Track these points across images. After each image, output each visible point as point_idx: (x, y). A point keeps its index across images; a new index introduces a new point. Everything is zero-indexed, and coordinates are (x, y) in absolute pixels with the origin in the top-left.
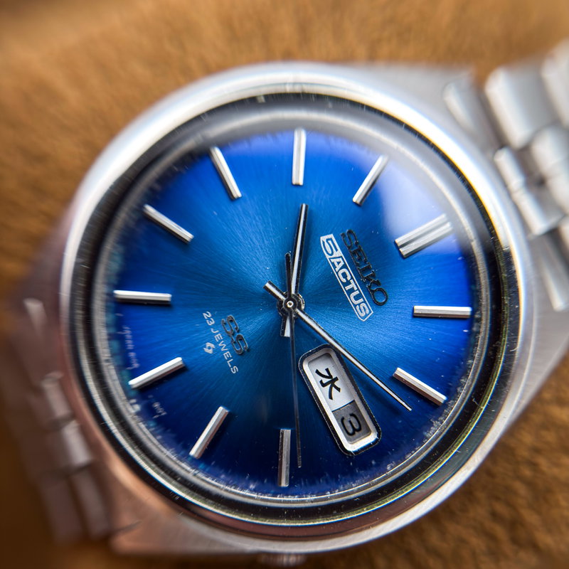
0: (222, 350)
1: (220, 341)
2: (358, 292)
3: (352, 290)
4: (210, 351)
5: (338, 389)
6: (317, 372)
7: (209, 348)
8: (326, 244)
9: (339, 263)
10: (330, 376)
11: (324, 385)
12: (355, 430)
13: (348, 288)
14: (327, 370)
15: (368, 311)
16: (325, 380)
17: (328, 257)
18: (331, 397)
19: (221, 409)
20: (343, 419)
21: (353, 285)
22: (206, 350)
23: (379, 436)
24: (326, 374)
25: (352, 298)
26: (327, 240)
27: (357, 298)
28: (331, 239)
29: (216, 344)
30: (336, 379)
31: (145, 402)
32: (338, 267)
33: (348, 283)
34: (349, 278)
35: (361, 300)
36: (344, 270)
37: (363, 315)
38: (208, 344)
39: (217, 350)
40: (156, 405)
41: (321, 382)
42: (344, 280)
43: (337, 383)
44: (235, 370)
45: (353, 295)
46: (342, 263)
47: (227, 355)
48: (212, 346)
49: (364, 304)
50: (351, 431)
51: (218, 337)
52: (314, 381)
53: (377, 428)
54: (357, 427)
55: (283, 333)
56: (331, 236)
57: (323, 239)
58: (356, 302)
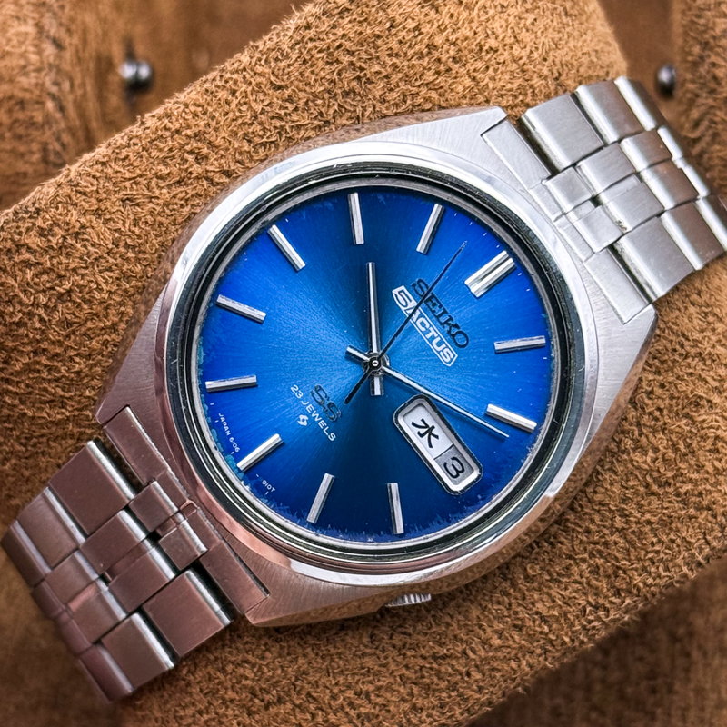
0: (316, 419)
1: (312, 411)
2: (439, 339)
3: (433, 338)
4: (305, 424)
5: (437, 437)
6: (413, 424)
7: (303, 421)
8: (399, 296)
10: (427, 426)
11: (422, 436)
12: (458, 472)
13: (429, 336)
14: (423, 420)
15: (452, 356)
16: (422, 431)
17: (403, 309)
18: (431, 446)
19: (327, 475)
20: (445, 464)
21: (433, 332)
22: (301, 423)
23: (480, 472)
24: (423, 425)
25: (435, 346)
26: (399, 292)
27: (439, 344)
28: (403, 291)
29: (309, 415)
30: (433, 427)
31: (254, 481)
32: (415, 317)
33: (429, 331)
34: (428, 326)
35: (444, 346)
36: (422, 319)
37: (448, 360)
38: (301, 417)
39: (311, 420)
40: (264, 483)
41: (419, 433)
42: (423, 329)
43: (433, 432)
44: (332, 437)
45: (434, 342)
46: (418, 313)
47: (322, 423)
48: (306, 418)
49: (447, 350)
50: (454, 473)
51: (309, 408)
52: (412, 433)
53: (478, 465)
54: (460, 469)
55: (374, 392)
56: (403, 288)
57: (395, 292)
58: (439, 349)
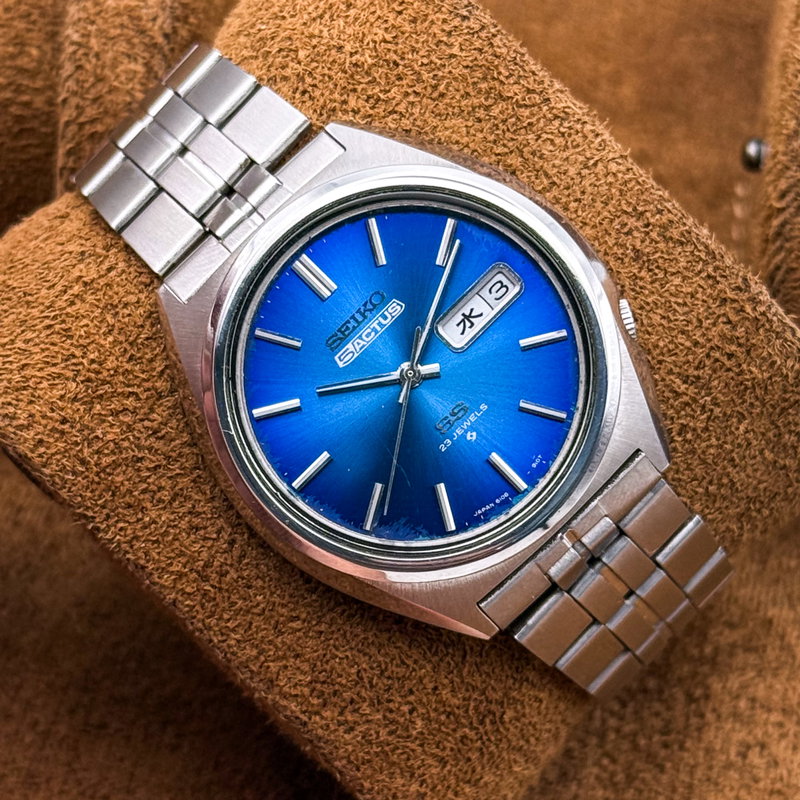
0: (469, 424)
1: (462, 428)
2: (380, 319)
3: (380, 324)
4: (474, 434)
5: (472, 310)
6: (463, 333)
7: (472, 436)
8: (345, 360)
9: (358, 344)
10: (463, 320)
11: (472, 324)
12: (502, 286)
13: (379, 328)
14: (458, 325)
15: (395, 304)
16: (468, 324)
17: (356, 355)
18: (481, 315)
20: (497, 299)
21: (375, 325)
22: (474, 438)
24: (462, 324)
25: (388, 320)
26: (341, 361)
28: (339, 358)
29: (466, 432)
30: (463, 315)
31: (535, 475)
32: (362, 343)
33: (374, 330)
34: (369, 330)
35: (386, 313)
36: (364, 336)
37: (399, 307)
38: (469, 438)
39: (472, 428)
40: (535, 465)
41: (470, 327)
42: (373, 334)
43: (467, 314)
44: (484, 407)
45: (384, 322)
46: (358, 340)
47: (472, 418)
48: (469, 434)
49: (389, 309)
50: (504, 289)
51: (459, 432)
52: (471, 333)
53: (493, 268)
54: (499, 285)
56: (336, 358)
57: (341, 364)
58: (390, 317)
